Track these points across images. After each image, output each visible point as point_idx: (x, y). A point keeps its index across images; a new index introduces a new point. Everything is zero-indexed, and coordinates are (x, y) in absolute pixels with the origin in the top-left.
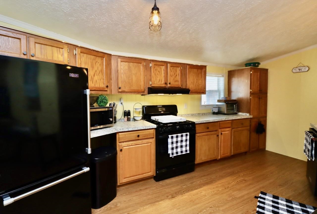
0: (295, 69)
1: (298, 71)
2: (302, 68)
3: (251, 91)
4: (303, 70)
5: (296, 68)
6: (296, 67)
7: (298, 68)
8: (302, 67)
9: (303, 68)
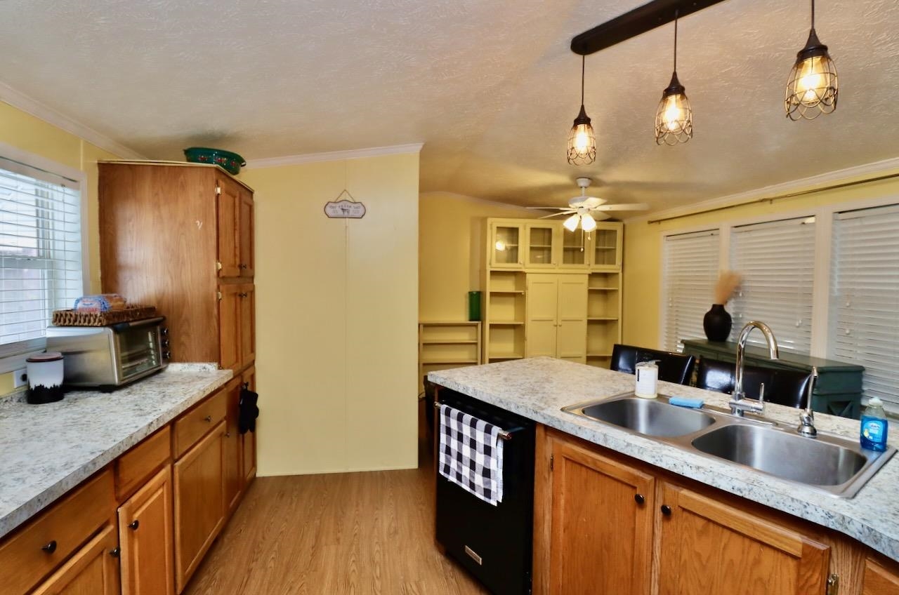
0: (334, 205)
1: (340, 213)
2: (350, 207)
3: (220, 267)
4: (351, 214)
5: (335, 202)
6: (333, 201)
7: (340, 204)
8: (349, 204)
9: (353, 205)
